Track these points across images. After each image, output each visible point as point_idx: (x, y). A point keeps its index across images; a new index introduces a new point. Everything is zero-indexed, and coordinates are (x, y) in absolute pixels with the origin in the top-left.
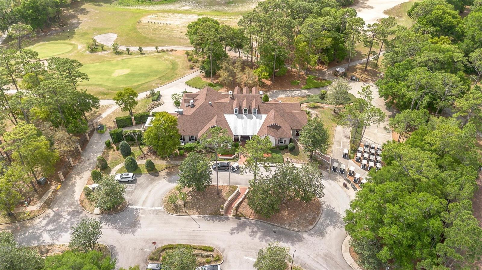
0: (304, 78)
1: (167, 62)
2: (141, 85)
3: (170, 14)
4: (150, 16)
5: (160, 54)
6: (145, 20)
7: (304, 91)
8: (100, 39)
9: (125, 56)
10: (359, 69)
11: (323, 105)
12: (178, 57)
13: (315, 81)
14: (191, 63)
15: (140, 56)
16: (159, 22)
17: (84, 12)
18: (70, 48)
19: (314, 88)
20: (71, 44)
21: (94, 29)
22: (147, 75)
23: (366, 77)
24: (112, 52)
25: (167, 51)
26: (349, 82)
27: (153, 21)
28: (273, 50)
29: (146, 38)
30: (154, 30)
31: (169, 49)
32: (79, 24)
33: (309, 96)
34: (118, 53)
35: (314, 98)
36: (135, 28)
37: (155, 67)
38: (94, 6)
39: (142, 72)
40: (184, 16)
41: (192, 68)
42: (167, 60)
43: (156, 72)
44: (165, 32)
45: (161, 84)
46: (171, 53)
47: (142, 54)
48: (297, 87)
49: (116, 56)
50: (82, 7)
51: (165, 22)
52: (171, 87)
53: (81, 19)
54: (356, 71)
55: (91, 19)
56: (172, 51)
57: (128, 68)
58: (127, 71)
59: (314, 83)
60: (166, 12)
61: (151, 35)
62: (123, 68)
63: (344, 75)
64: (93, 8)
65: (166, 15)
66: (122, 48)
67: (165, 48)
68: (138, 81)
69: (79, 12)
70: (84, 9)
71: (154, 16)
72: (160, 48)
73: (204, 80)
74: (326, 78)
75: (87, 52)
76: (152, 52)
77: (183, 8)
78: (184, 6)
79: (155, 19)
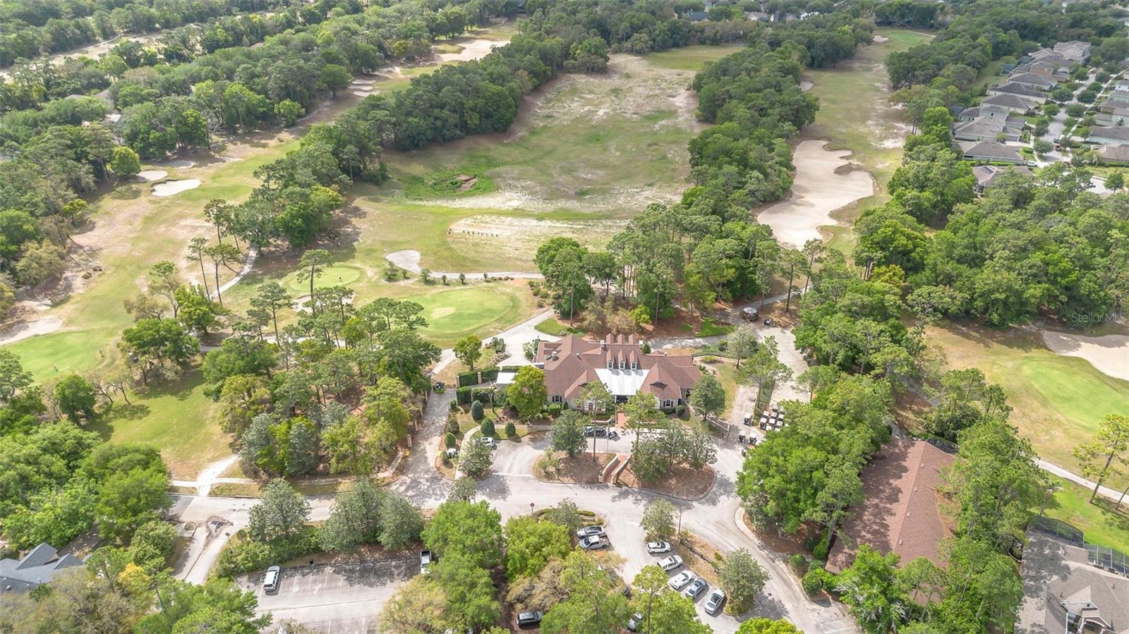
0: (699, 321)
1: (504, 297)
2: (474, 330)
3: (493, 217)
4: (462, 221)
5: (491, 284)
6: (459, 227)
7: (697, 340)
8: (398, 259)
9: (440, 288)
10: (778, 308)
11: (723, 359)
12: (517, 289)
13: (714, 326)
14: (538, 299)
15: (462, 287)
16: (481, 231)
17: (357, 212)
18: (356, 274)
19: (712, 336)
20: (356, 268)
21: (383, 243)
22: (479, 316)
23: (787, 320)
24: (419, 281)
25: (501, 279)
26: (761, 328)
27: (471, 230)
28: (656, 285)
29: (465, 259)
30: (476, 245)
31: (503, 277)
32: (358, 234)
33: (705, 346)
34: (428, 282)
35: (712, 349)
36: (445, 243)
37: (488, 304)
38: (371, 203)
39: (471, 311)
40: (516, 221)
41: (541, 306)
42: (503, 294)
43: (491, 312)
44: (492, 249)
45: (501, 329)
46: (506, 282)
47: (464, 284)
48: (691, 335)
49: (427, 287)
50: (353, 205)
51: (489, 232)
52: (518, 332)
53: (358, 226)
54: (773, 311)
55: (373, 226)
56: (507, 279)
57: (451, 305)
58: (451, 310)
59: (711, 329)
60: (487, 213)
61: (471, 255)
62: (443, 306)
63: (755, 319)
64: (370, 207)
65: (487, 218)
66: (435, 275)
67: (496, 275)
68: (469, 325)
69: (350, 213)
70: (357, 209)
71: (469, 221)
72: (490, 275)
73: (560, 323)
74: (730, 322)
75: (383, 282)
76: (477, 281)
77: (509, 203)
78: (510, 200)
79: (472, 226)
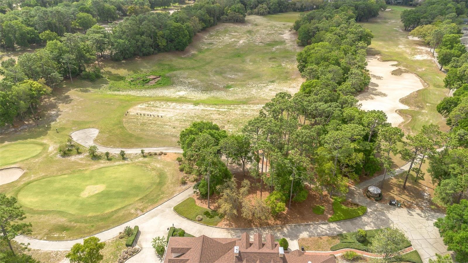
0: (328, 201)
1: (154, 173)
2: (116, 211)
3: (162, 103)
4: (139, 106)
5: (146, 159)
6: (133, 111)
7: (333, 225)
8: (77, 137)
9: (103, 163)
10: (395, 184)
11: (365, 255)
12: (168, 164)
13: (344, 207)
14: (183, 175)
15: (121, 162)
16: (149, 113)
17: (67, 100)
18: (39, 149)
19: (345, 220)
20: (42, 144)
21: (75, 123)
22: (124, 195)
23: (408, 198)
24: (88, 156)
25: (156, 154)
26: (388, 209)
27: (143, 112)
29: (131, 136)
30: (143, 124)
31: (158, 152)
32: (57, 115)
33: (340, 235)
34: (95, 157)
35: (349, 240)
36: (120, 122)
37: (137, 181)
38: (80, 93)
39: (120, 189)
40: (178, 106)
41: (184, 183)
42: (153, 169)
43: (138, 188)
44: (155, 128)
45: (142, 211)
46: (159, 158)
47: (124, 159)
48: (325, 220)
49: (92, 162)
50: (66, 94)
51: (155, 114)
52: (155, 215)
53: (61, 110)
54: (392, 188)
55: (72, 109)
56: (161, 154)
57: (103, 183)
58: (101, 188)
59: (343, 211)
60: (158, 100)
61: (138, 132)
62: (96, 183)
63: (379, 198)
64: (78, 96)
65: (158, 104)
66: (101, 150)
67: (152, 150)
68: (112, 205)
69: (61, 100)
70: (68, 97)
71: (144, 106)
72: (147, 151)
73: (198, 203)
74: (357, 201)
75: (59, 156)
76: (136, 156)
77: (178, 93)
78: (179, 91)
79: (145, 109)
